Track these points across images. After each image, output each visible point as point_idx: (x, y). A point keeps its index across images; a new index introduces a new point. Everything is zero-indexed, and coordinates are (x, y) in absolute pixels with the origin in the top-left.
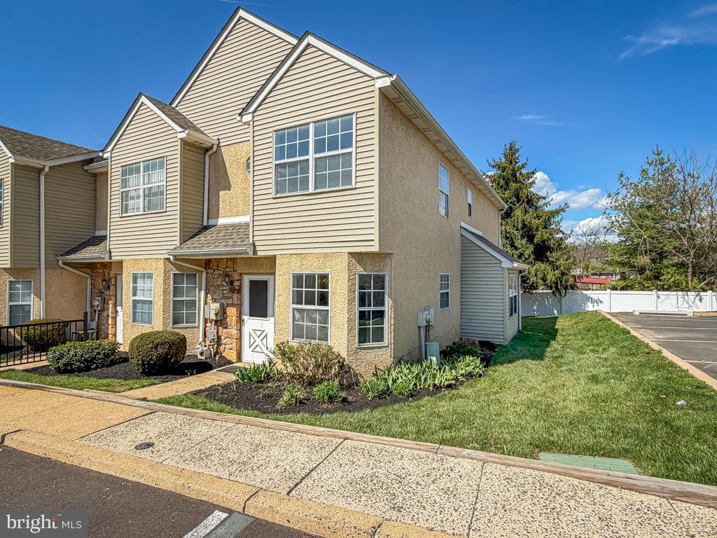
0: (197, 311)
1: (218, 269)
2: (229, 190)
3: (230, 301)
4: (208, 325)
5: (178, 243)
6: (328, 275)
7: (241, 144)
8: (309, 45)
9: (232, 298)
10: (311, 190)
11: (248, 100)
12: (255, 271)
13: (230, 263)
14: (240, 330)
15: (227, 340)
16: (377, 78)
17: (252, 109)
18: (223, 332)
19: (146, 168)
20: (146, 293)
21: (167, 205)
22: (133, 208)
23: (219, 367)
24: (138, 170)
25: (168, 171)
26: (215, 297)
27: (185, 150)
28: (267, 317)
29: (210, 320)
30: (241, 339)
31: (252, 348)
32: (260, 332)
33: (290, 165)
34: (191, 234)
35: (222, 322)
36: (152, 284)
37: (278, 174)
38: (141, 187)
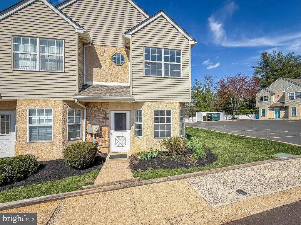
1: (95, 108)
2: (101, 68)
3: (104, 124)
4: (87, 137)
5: (77, 92)
6: (171, 110)
7: (108, 47)
8: (161, 16)
9: (105, 122)
10: (163, 75)
11: (130, 29)
12: (120, 109)
13: (104, 105)
14: (109, 137)
15: (102, 143)
16: (190, 40)
17: (132, 33)
18: (99, 139)
19: (43, 43)
20: (45, 121)
21: (66, 69)
22: (28, 66)
23: (106, 157)
24: (34, 42)
25: (66, 49)
26: (93, 122)
27: (78, 40)
28: (125, 130)
29: (92, 135)
30: (109, 142)
31: (117, 145)
32: (121, 137)
33: (152, 63)
34: (80, 88)
35: (99, 135)
36: (51, 116)
37: (146, 66)
38: (38, 54)
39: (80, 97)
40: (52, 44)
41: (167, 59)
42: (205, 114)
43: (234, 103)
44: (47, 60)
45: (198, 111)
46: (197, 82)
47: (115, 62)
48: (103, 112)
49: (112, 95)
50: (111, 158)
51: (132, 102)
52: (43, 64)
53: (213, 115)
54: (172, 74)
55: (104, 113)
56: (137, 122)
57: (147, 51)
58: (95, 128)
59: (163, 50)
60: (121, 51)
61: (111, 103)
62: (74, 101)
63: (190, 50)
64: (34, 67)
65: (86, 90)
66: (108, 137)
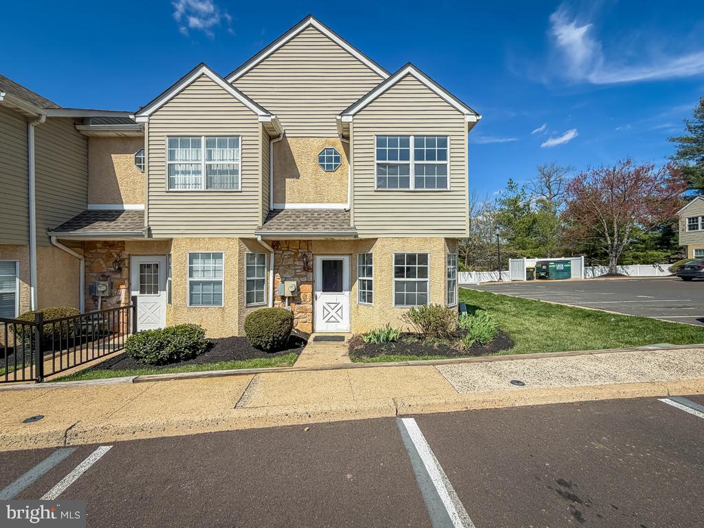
0: (265, 290)
1: (288, 250)
2: (298, 178)
3: (305, 279)
4: (276, 302)
5: (260, 223)
6: (427, 254)
7: (311, 139)
8: (409, 73)
9: (306, 276)
10: (412, 187)
11: (350, 105)
12: (332, 253)
13: (303, 245)
14: (313, 304)
15: (300, 314)
16: (467, 114)
17: (352, 112)
18: (295, 307)
19: (210, 144)
20: (212, 274)
21: (244, 185)
22: (187, 183)
23: (308, 338)
24: (197, 144)
25: (244, 151)
26: (285, 276)
27: (263, 134)
28: (342, 291)
29: (283, 298)
30: (313, 313)
31: (326, 319)
32: (335, 305)
33: (390, 166)
34: (265, 216)
35: (295, 298)
36: (221, 264)
37: (379, 172)
38: (203, 162)
39: (265, 231)
40: (222, 144)
41: (419, 155)
42: (531, 263)
43: (612, 235)
44: (214, 172)
45: (514, 256)
46: (513, 185)
47: (323, 166)
48: (303, 258)
49: (318, 227)
50: (316, 339)
51: (352, 238)
52: (209, 179)
53: (552, 266)
54: (430, 183)
55: (305, 259)
56: (364, 276)
57: (381, 142)
58: (289, 287)
59: (412, 139)
60: (334, 144)
61: (315, 241)
62: (256, 239)
63: (466, 133)
64: (196, 184)
65: (274, 220)
66: (311, 302)
